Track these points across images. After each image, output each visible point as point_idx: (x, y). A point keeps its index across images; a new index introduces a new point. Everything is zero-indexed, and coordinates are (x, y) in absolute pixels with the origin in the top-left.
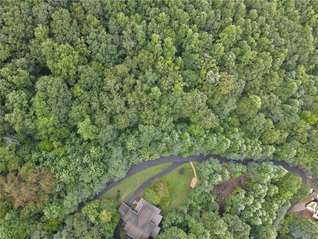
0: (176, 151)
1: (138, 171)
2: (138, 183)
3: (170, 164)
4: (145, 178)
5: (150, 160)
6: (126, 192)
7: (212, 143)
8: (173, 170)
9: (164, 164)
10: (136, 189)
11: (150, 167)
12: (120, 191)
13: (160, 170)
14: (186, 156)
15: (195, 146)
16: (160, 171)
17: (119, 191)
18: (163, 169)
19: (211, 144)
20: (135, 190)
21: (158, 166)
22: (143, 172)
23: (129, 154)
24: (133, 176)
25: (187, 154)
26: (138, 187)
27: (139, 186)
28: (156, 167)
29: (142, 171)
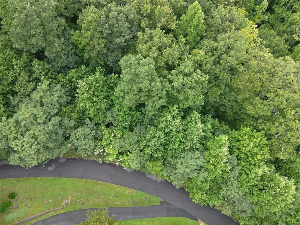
0: (181, 169)
1: (81, 177)
2: (65, 202)
3: (156, 200)
4: (88, 201)
5: (117, 164)
6: (27, 209)
7: (282, 195)
8: (155, 219)
9: (143, 193)
10: (54, 213)
11: (112, 183)
12: (16, 197)
13: (129, 201)
14: (198, 197)
15: (229, 184)
16: (128, 204)
17: (13, 196)
18: (136, 203)
19: (275, 196)
20: (50, 215)
21: (128, 191)
22: (90, 184)
23: (75, 116)
24: (64, 180)
25: (202, 194)
26: (62, 211)
27: (65, 211)
28: (123, 188)
29: (89, 180)
